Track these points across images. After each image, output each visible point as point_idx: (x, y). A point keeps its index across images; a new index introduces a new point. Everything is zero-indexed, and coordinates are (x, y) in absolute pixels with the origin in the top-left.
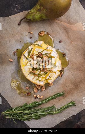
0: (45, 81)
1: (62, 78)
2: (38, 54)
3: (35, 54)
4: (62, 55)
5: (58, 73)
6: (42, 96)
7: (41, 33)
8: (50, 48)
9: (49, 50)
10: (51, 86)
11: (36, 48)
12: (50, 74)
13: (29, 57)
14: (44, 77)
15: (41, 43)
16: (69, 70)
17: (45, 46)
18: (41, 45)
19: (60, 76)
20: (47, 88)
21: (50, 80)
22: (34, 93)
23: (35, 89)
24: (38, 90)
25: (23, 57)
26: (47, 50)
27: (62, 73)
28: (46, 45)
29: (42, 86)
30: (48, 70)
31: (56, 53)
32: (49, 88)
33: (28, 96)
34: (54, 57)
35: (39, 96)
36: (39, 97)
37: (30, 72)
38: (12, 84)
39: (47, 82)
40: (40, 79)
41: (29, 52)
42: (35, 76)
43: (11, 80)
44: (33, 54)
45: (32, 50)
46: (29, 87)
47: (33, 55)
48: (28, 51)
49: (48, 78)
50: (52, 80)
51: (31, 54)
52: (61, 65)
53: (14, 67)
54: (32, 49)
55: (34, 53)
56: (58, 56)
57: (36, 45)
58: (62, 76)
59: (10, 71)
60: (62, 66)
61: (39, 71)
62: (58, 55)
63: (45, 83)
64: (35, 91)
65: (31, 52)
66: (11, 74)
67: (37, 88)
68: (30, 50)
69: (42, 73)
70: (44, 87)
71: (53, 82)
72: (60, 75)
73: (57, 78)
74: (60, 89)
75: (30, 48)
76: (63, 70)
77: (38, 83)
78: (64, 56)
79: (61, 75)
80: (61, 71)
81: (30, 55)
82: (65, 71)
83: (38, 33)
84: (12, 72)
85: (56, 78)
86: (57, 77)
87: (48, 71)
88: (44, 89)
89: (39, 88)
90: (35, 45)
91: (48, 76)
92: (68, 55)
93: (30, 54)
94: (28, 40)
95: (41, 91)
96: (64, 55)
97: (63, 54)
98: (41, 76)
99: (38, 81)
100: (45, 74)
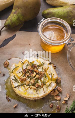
1: (57, 68)
2: (22, 73)
5: (51, 66)
6: (67, 95)
9: (25, 62)
11: (15, 73)
12: (48, 72)
18: (16, 66)
20: (61, 86)
21: (54, 76)
23: (56, 98)
24: (58, 95)
30: (43, 72)
34: (34, 61)
35: (65, 98)
36: (67, 99)
37: (36, 90)
39: (55, 80)
42: (43, 87)
44: (19, 78)
45: (16, 77)
48: (13, 81)
51: (18, 80)
53: (22, 107)
55: (19, 76)
57: (13, 70)
61: (39, 81)
65: (17, 78)
68: (14, 78)
69: (42, 79)
74: (68, 75)
81: (19, 80)
90: (12, 72)
91: (49, 75)
93: (18, 81)
94: (4, 80)
98: (46, 82)
99: (49, 87)
100: (46, 77)
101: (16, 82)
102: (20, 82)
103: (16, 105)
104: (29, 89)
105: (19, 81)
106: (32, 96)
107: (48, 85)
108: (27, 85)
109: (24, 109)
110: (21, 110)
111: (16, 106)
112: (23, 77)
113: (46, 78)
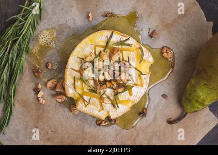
0: (77, 96)
1: (96, 127)
2: (126, 61)
3: (123, 56)
4: (140, 111)
5: (103, 115)
6: (44, 101)
7: (168, 51)
8: (146, 78)
9: (141, 79)
10: (71, 111)
11: (136, 52)
12: (95, 100)
13: (113, 45)
14: (85, 90)
15: (149, 58)
16: (117, 136)
17: (145, 68)
18: (145, 61)
19: (99, 122)
21: (83, 104)
22: (43, 83)
23: (53, 80)
24: (54, 88)
25: (107, 33)
26: (140, 76)
27: (105, 122)
28: (148, 70)
29: (65, 94)
30: (102, 93)
31: (141, 95)
32: (66, 109)
33: (33, 74)
34: (131, 94)
35: (43, 93)
36: (39, 95)
37: (83, 59)
38: (46, 33)
39: (77, 101)
40: (78, 83)
41: (121, 41)
42: (79, 72)
43: (53, 28)
44: (122, 51)
45: (127, 47)
46: (52, 69)
47: (119, 52)
48: (124, 38)
49: (86, 98)
50: (84, 108)
51: (120, 47)
52: (121, 115)
53: (82, 24)
54: (129, 45)
56: (136, 102)
57: (142, 51)
58: (99, 127)
59: (69, 20)
60: (120, 117)
62: (138, 100)
63: (72, 97)
64: (50, 84)
65: (124, 47)
66: (65, 22)
67: (56, 85)
68: (127, 42)
69: (91, 82)
70: (64, 98)
71: (80, 112)
72: (100, 120)
73: (91, 119)
74: (71, 132)
75: (132, 41)
76: (113, 122)
77: (69, 81)
78: (140, 114)
79: (101, 123)
80: (108, 119)
81: (118, 47)
82: (111, 127)
83: (165, 45)
84: (68, 24)
85: (91, 116)
86: (94, 117)
87: (100, 93)
88: (59, 100)
89: (58, 90)
90: (140, 48)
91: (89, 97)
92: (146, 122)
93: (119, 45)
94: (144, 30)
95: (54, 96)
96: (142, 113)
97: (145, 111)
98: (84, 84)
99: (73, 81)
100: (90, 90)
101: (119, 40)
102: (114, 46)
103: (90, 19)
104: (94, 51)
105: (116, 47)
106: (80, 47)
107: (76, 83)
108: (100, 52)
109: (77, 25)
110: (79, 21)
111: (89, 17)
112: (119, 58)
113: (89, 88)
